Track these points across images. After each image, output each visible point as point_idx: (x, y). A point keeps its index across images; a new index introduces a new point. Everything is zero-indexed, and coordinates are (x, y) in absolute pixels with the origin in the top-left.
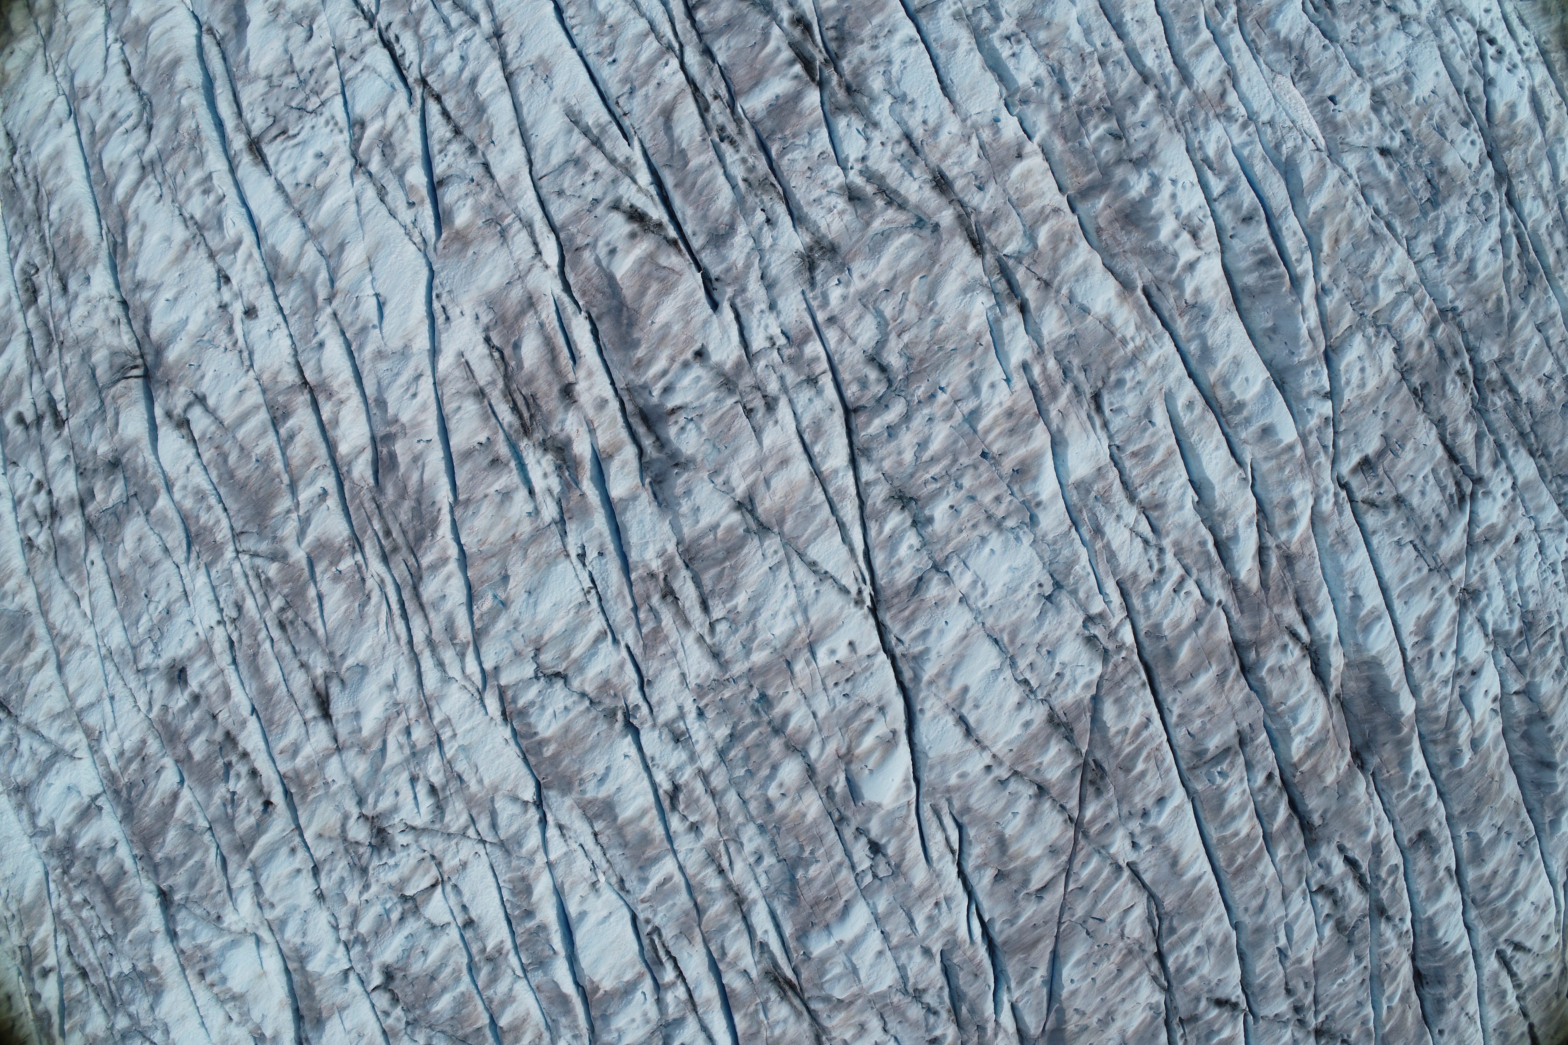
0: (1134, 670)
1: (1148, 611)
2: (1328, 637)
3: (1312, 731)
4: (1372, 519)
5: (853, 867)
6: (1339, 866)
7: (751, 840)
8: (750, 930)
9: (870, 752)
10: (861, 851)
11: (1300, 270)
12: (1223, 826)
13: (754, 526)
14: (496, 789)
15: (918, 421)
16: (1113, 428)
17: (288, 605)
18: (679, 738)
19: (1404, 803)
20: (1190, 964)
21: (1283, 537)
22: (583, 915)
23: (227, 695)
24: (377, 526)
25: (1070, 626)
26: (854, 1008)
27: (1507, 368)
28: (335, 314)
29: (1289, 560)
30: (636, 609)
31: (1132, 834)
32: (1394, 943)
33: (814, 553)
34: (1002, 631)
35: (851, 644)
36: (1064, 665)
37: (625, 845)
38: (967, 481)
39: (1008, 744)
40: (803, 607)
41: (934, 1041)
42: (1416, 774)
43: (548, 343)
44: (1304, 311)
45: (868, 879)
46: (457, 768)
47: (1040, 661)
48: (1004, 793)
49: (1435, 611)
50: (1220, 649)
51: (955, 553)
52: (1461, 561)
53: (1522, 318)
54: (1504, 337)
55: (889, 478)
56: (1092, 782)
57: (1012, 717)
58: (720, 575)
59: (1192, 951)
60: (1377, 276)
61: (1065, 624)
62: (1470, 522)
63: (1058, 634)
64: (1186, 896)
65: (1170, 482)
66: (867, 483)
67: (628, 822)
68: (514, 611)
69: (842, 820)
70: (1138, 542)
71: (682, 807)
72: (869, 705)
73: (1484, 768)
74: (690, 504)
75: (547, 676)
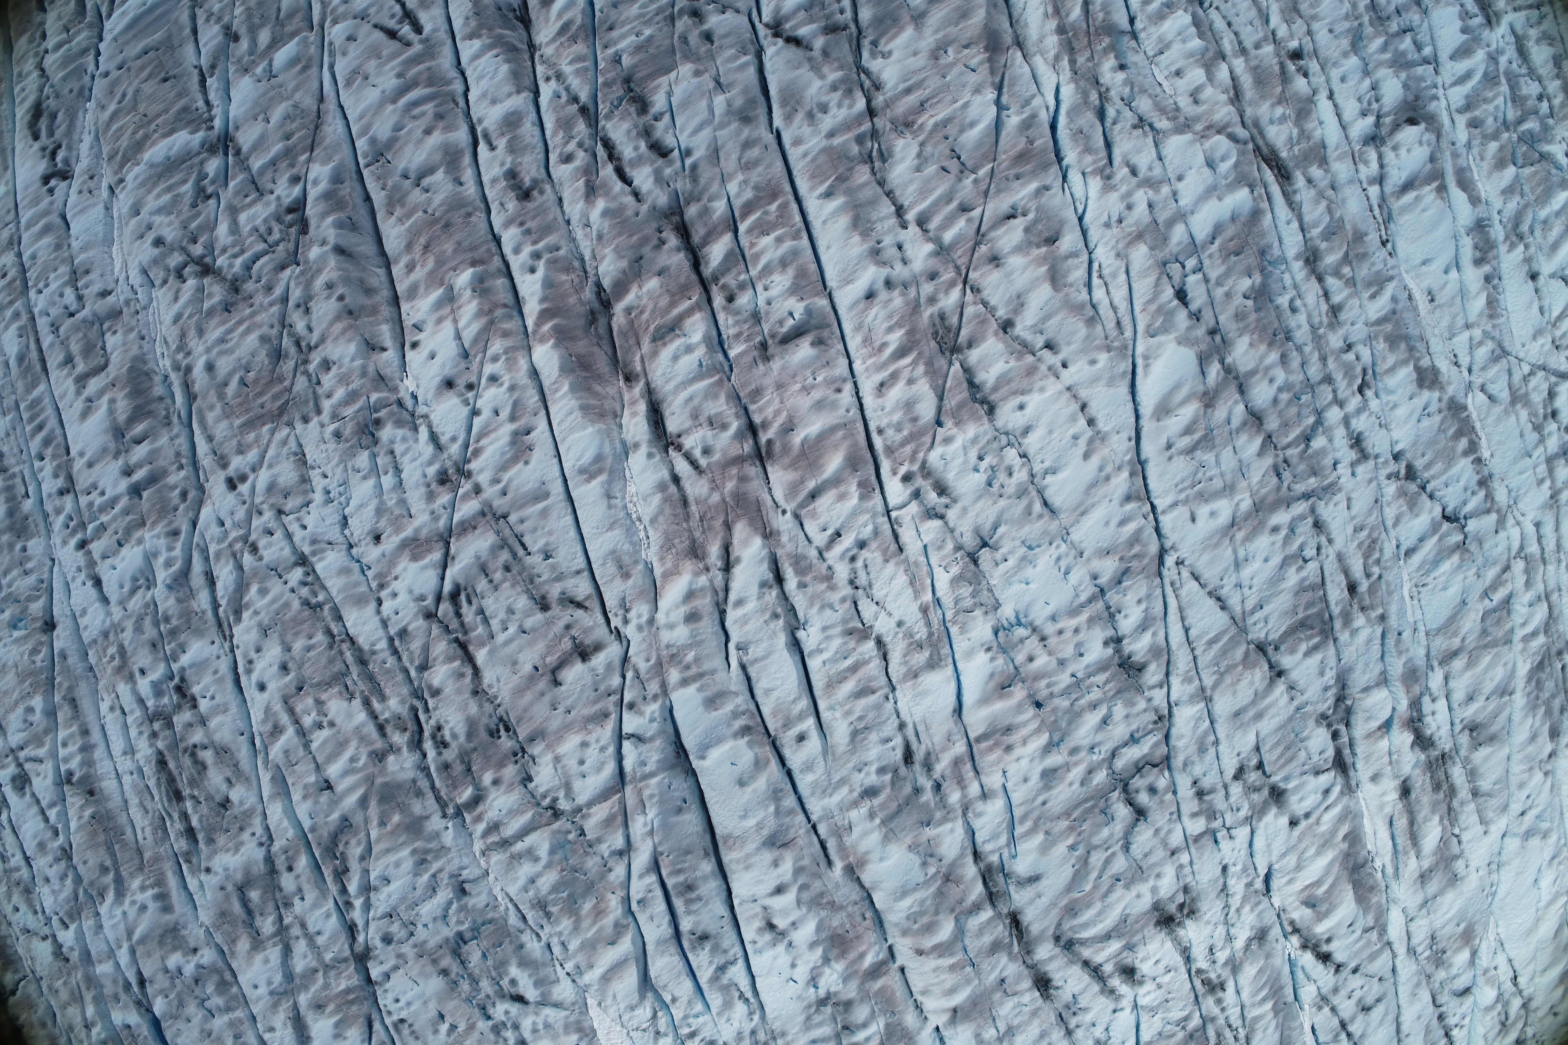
0: (890, 451)
1: (874, 516)
2: (648, 456)
3: (675, 345)
4: (582, 588)
5: (1204, 279)
6: (643, 177)
7: (1299, 327)
8: (1303, 229)
9: (1183, 403)
10: (1197, 296)
11: (648, 881)
12: (795, 253)
13: (1270, 650)
14: (1506, 411)
15: (1106, 748)
16: (894, 723)
18: (1357, 442)
19: (550, 240)
20: (837, 96)
21: (703, 580)
22: (1445, 272)
25: (965, 510)
26: (1204, 124)
27: (379, 744)
29: (695, 552)
30: (1381, 577)
31: (905, 262)
32: (566, 70)
33: (1221, 619)
34: (1040, 516)
35: (1193, 520)
36: (976, 470)
37: (1407, 338)
38: (1064, 679)
39: (1042, 390)
40: (1237, 565)
41: (1122, 67)
42: (533, 270)
43: (1414, 839)
44: (651, 833)
45: (1191, 263)
46: (1535, 436)
47: (1002, 477)
48: (1049, 334)
49: (504, 467)
50: (787, 461)
51: (1082, 606)
52: (462, 523)
53: (351, 800)
54: (379, 781)
55: (1140, 690)
56: (948, 329)
57: (1038, 419)
58: (1308, 606)
59: (833, 110)
60: (549, 866)
61: (971, 514)
62: (445, 567)
63: (980, 504)
64: (841, 179)
65: (834, 660)
66: (1161, 686)
67: (1405, 362)
68: (1480, 587)
69: (1213, 332)
70: (878, 594)
71: (1359, 370)
72: (1181, 453)
73: (440, 263)
74: (1325, 679)
75: (1458, 520)
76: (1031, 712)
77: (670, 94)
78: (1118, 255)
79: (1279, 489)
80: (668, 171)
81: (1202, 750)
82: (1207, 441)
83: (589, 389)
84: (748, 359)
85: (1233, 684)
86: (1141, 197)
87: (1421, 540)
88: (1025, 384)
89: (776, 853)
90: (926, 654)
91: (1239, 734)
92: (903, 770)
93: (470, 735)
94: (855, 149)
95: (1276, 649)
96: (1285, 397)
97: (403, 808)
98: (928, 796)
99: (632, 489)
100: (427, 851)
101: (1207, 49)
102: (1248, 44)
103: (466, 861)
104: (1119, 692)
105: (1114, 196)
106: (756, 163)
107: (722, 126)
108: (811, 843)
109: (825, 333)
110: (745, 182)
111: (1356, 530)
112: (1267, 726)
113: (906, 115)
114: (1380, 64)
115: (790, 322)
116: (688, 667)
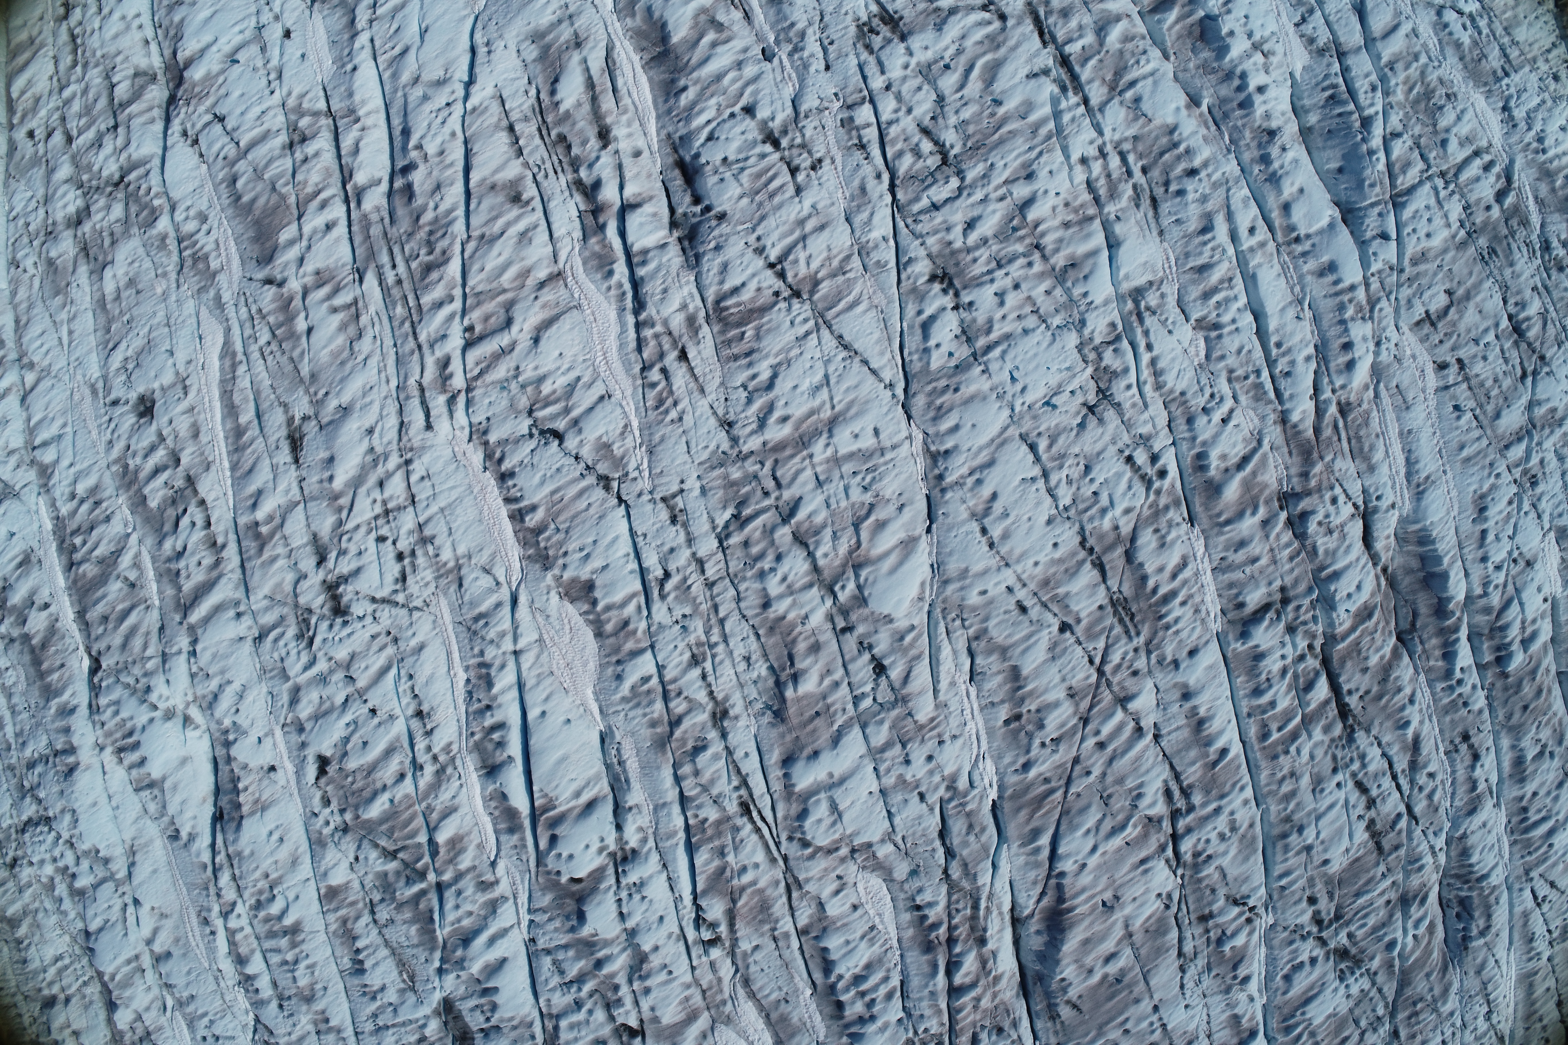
1: (1193, 438)
2: (1380, 498)
3: (1359, 602)
5: (851, 687)
7: (743, 642)
8: (728, 750)
9: (886, 554)
10: (862, 669)
11: (1369, 111)
13: (786, 293)
14: (469, 557)
15: (969, 199)
16: (1170, 238)
17: (275, 337)
18: (676, 516)
19: (1449, 698)
20: (1210, 850)
21: (1340, 380)
22: (544, 714)
23: (195, 432)
24: (384, 260)
25: (1114, 442)
26: (836, 856)
28: (372, 42)
30: (644, 371)
32: (1428, 859)
33: (844, 327)
34: (1040, 435)
35: (876, 432)
38: (1015, 270)
39: (1035, 564)
40: (828, 383)
41: (918, 909)
42: (1463, 669)
43: (590, 85)
44: (1371, 152)
46: (429, 531)
47: (1076, 475)
48: (1025, 621)
49: (1493, 488)
50: (1267, 493)
51: (997, 344)
52: (1520, 440)
55: (932, 257)
57: (1042, 534)
58: (741, 337)
59: (1214, 836)
61: (1107, 438)
62: (1531, 401)
63: (1099, 446)
65: (1228, 302)
67: (609, 608)
68: (515, 358)
69: (846, 630)
71: (670, 597)
72: (888, 501)
74: (719, 260)
75: (542, 433)
76: (1048, 239)
78: (946, 706)
79: (777, 463)
80: (1356, 765)
81: (862, 192)
82: (859, 515)
85: (830, 258)
86: (919, 768)
87: (592, 411)
88: (1053, 570)
90: (1145, 302)
91: (821, 206)
92: (1160, 192)
94: (1197, 799)
95: (777, 294)
96: (768, 563)
98: (1137, 165)
101: (818, 938)
102: (769, 948)
104: (957, 254)
105: (947, 769)
106: (1283, 779)
107: (1309, 814)
109: (1233, 614)
110: (1296, 758)
111: (681, 421)
112: (791, 211)
113: (1149, 837)
114: (613, 942)
115: (1266, 624)
116: (1350, 301)
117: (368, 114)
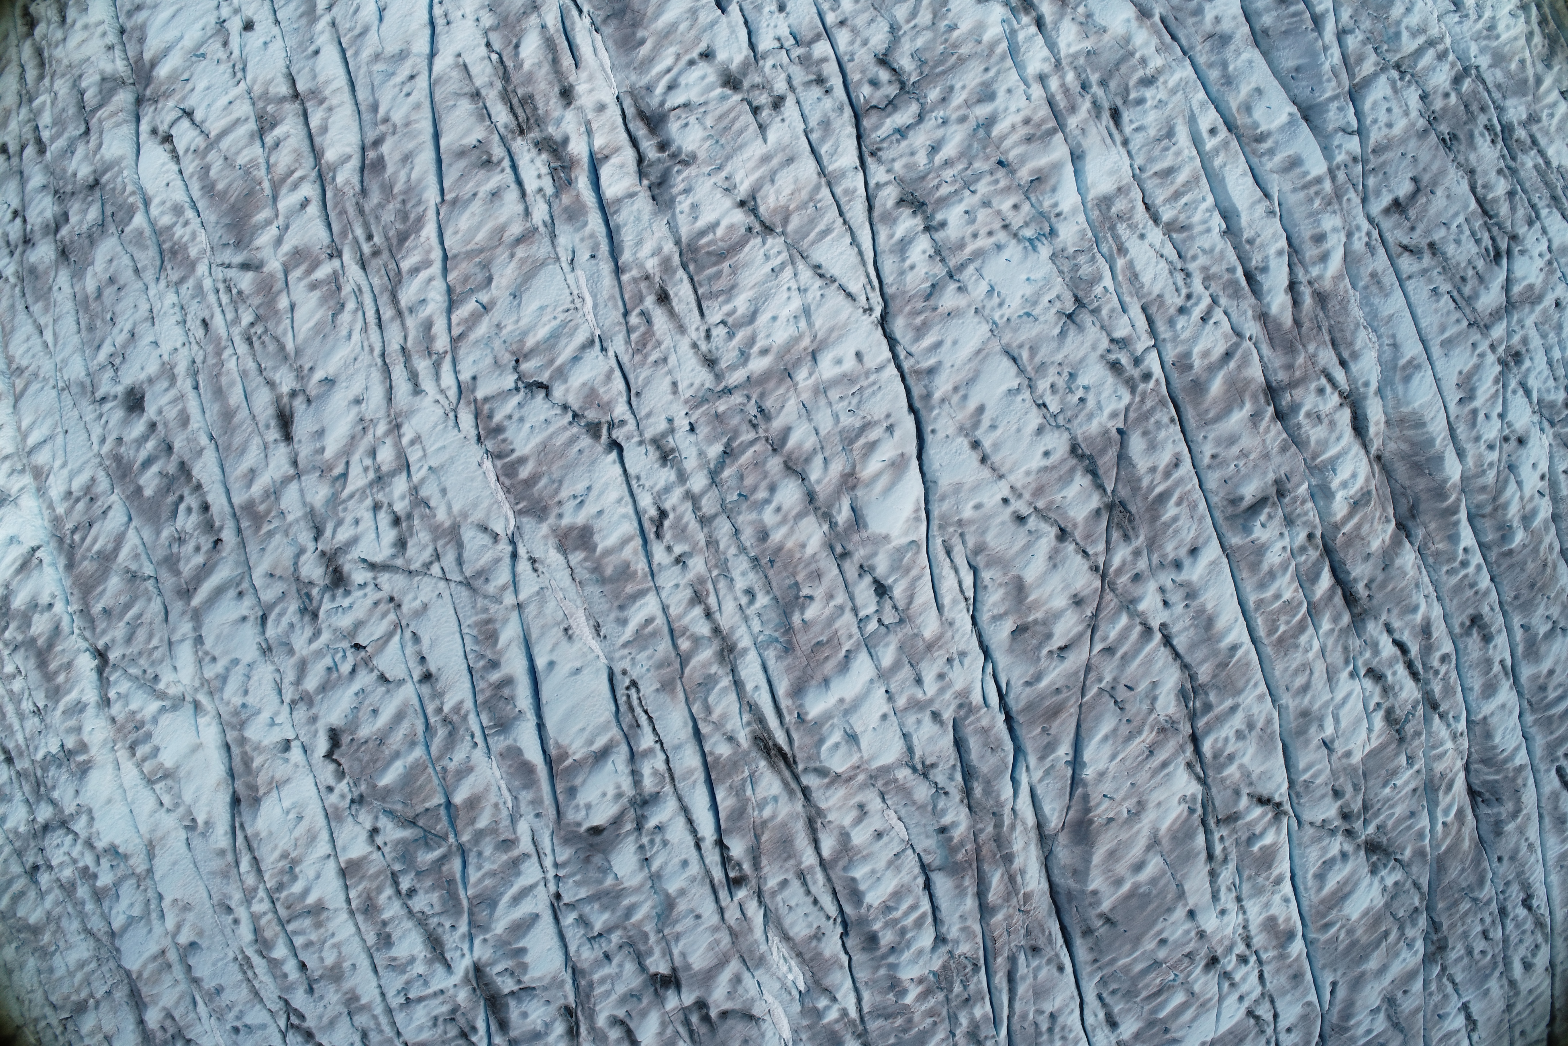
0: (1163, 403)
1: (1175, 338)
2: (1366, 384)
3: (1355, 489)
4: (1406, 263)
5: (855, 610)
6: (1387, 647)
7: (743, 574)
8: (738, 684)
9: (876, 476)
10: (864, 591)
11: (1319, 9)
12: (1262, 586)
13: (757, 227)
14: (465, 515)
15: (930, 123)
16: (1134, 146)
17: (258, 318)
18: (666, 456)
19: (1454, 580)
20: (1229, 749)
21: (1315, 271)
22: (551, 664)
23: (184, 420)
24: (359, 232)
25: (1094, 348)
26: (855, 783)
27: (1535, 128)
28: (333, 24)
29: (1321, 298)
30: (626, 314)
31: (1163, 589)
32: (1449, 745)
33: (820, 255)
34: (1021, 346)
35: (858, 355)
36: (1086, 388)
37: (602, 581)
38: (983, 187)
39: (1028, 473)
40: (807, 312)
41: (943, 830)
42: (1465, 550)
43: (550, 44)
44: (1325, 49)
45: (873, 625)
46: (424, 493)
47: (1061, 383)
48: (1023, 531)
49: (1477, 367)
50: (1253, 387)
51: (970, 261)
52: (1500, 319)
53: (1548, 82)
54: (1530, 98)
55: (899, 181)
56: (1120, 526)
57: (1032, 443)
58: (718, 275)
59: (1232, 735)
60: (1398, 23)
61: (1088, 344)
62: (1508, 280)
63: (1081, 354)
64: (1223, 665)
65: (1196, 203)
66: (878, 185)
67: (608, 552)
68: (496, 315)
69: (845, 555)
70: (1163, 264)
71: (668, 536)
72: (876, 423)
73: (1536, 550)
74: (689, 201)
75: (528, 386)
76: (1012, 156)
77: (1370, 730)
78: (951, 624)
79: (762, 395)
80: (1368, 654)
81: (826, 124)
82: (849, 439)
83: (1413, 444)
84: (1295, 480)
85: (799, 190)
86: (931, 687)
87: (576, 359)
88: (1045, 477)
89: (1218, 29)
90: (1114, 210)
91: (786, 140)
92: (1119, 102)
93: (1471, 136)
94: (1212, 697)
95: (750, 229)
96: (761, 494)
97: (1509, 75)
98: (1094, 78)
99: (1374, 354)
100: (1488, 38)
101: (845, 869)
102: (796, 884)
103: (1457, 29)
104: (923, 178)
105: (958, 686)
106: (1296, 672)
107: (1326, 704)
108: (1188, 37)
109: (1230, 510)
110: (1307, 651)
111: (665, 360)
112: (756, 149)
113: (1166, 739)
114: (638, 890)
115: (1263, 517)
116: (1317, 194)
117: (334, 91)
